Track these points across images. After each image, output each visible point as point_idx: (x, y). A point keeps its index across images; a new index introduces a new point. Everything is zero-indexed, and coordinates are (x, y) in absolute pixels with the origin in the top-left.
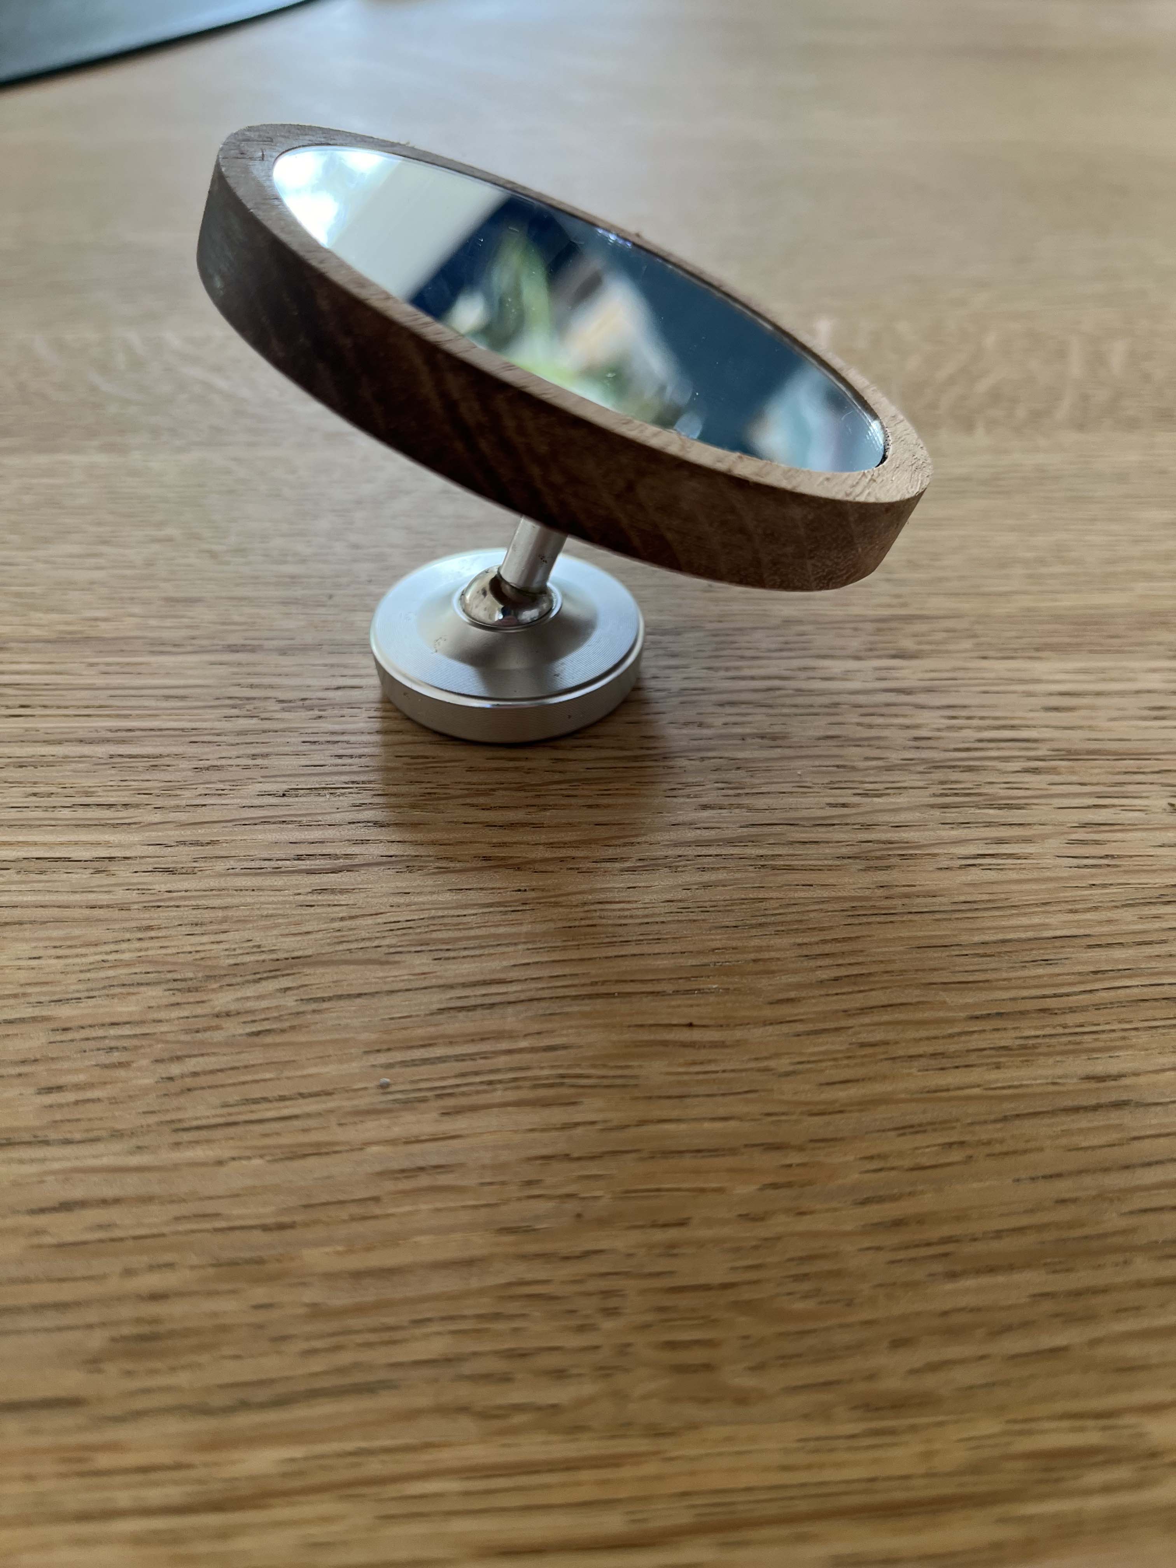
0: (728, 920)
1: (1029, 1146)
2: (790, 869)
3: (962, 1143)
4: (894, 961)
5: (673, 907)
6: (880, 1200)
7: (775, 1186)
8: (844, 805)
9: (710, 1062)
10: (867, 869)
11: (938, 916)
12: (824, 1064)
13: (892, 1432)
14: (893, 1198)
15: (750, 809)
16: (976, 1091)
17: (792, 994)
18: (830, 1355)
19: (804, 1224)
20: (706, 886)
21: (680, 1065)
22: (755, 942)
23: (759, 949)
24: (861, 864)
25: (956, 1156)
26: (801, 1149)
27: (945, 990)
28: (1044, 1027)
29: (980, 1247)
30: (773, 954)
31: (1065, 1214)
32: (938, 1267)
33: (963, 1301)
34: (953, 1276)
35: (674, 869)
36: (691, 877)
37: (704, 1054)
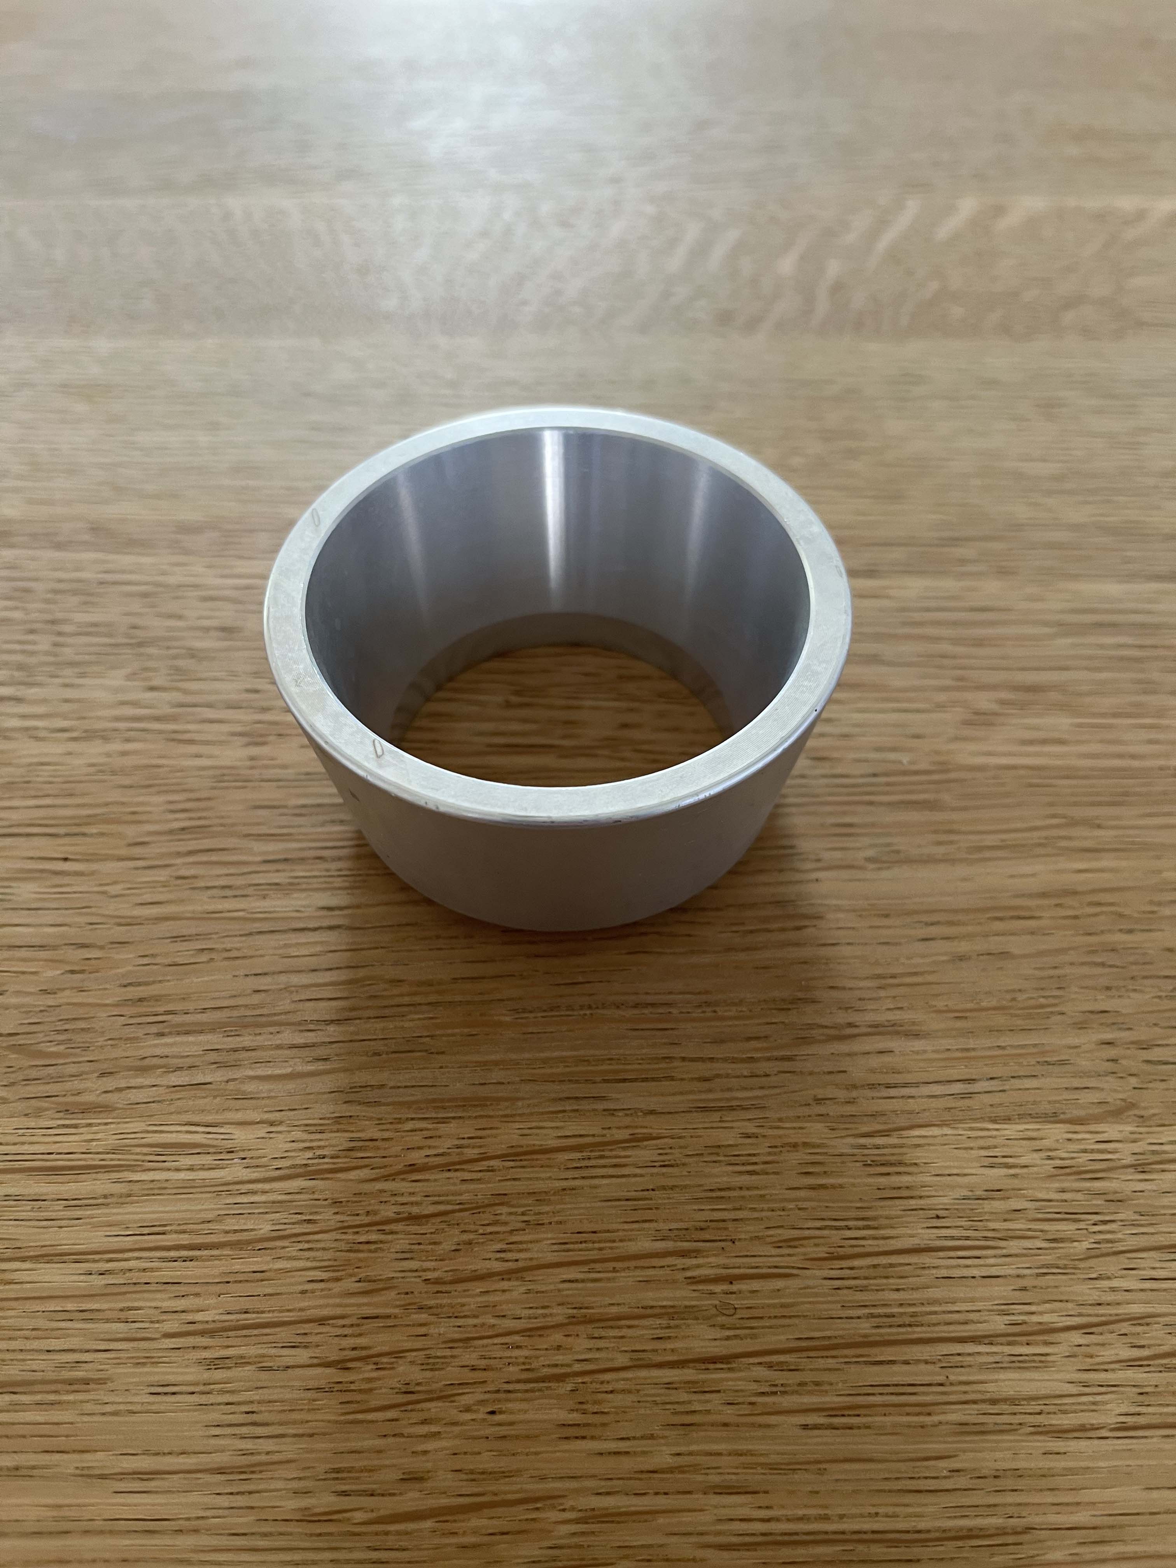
0: (127, 781)
1: (258, 953)
2: (191, 742)
3: (211, 949)
4: (229, 817)
5: (92, 770)
6: (139, 984)
7: (72, 972)
8: (256, 691)
9: (68, 885)
10: (248, 744)
11: (281, 783)
12: (144, 890)
13: (75, 1126)
14: (146, 984)
15: (185, 692)
16: (241, 914)
17: (147, 839)
18: (59, 1079)
19: (80, 998)
20: (124, 754)
21: (46, 887)
22: (141, 799)
23: (142, 804)
24: (246, 740)
25: (204, 958)
26: (102, 948)
27: (256, 840)
28: (312, 870)
29: (188, 1018)
30: (148, 809)
31: (256, 999)
32: (154, 1029)
33: (158, 1051)
34: (161, 1035)
35: (106, 739)
36: (116, 746)
37: (66, 880)
